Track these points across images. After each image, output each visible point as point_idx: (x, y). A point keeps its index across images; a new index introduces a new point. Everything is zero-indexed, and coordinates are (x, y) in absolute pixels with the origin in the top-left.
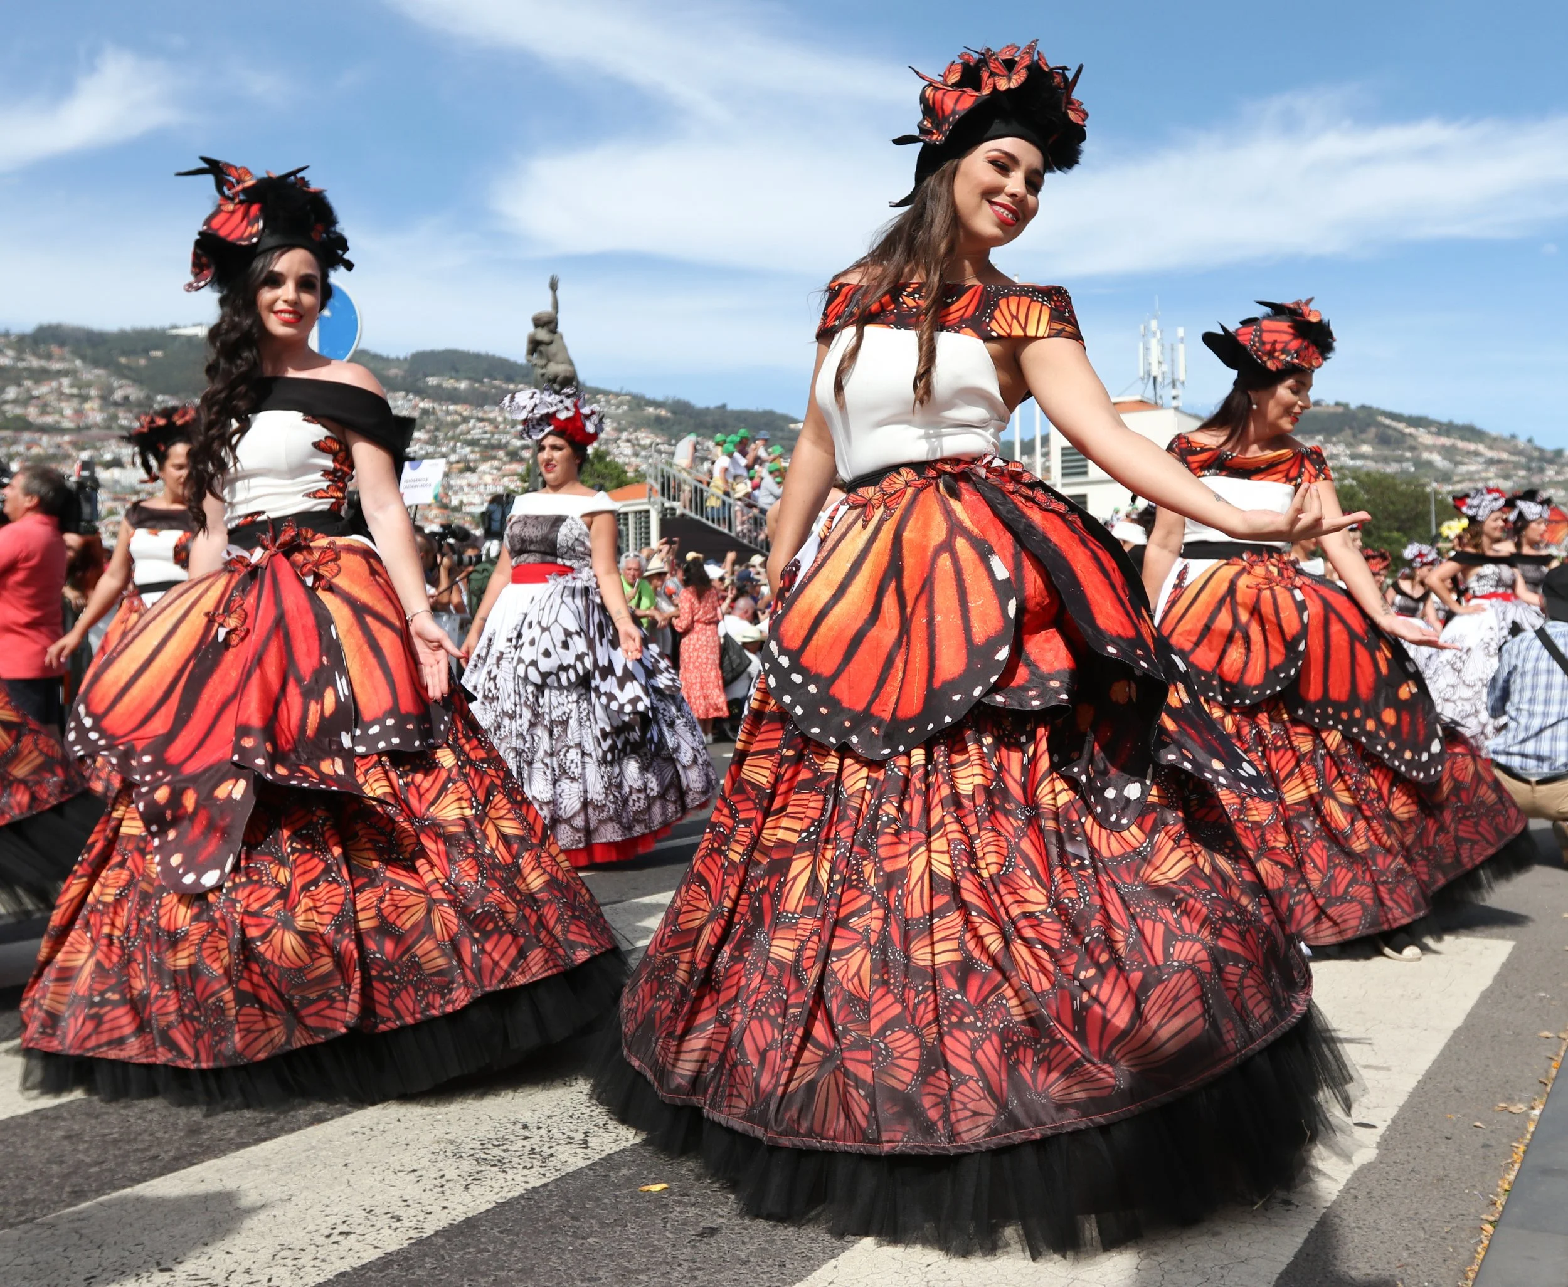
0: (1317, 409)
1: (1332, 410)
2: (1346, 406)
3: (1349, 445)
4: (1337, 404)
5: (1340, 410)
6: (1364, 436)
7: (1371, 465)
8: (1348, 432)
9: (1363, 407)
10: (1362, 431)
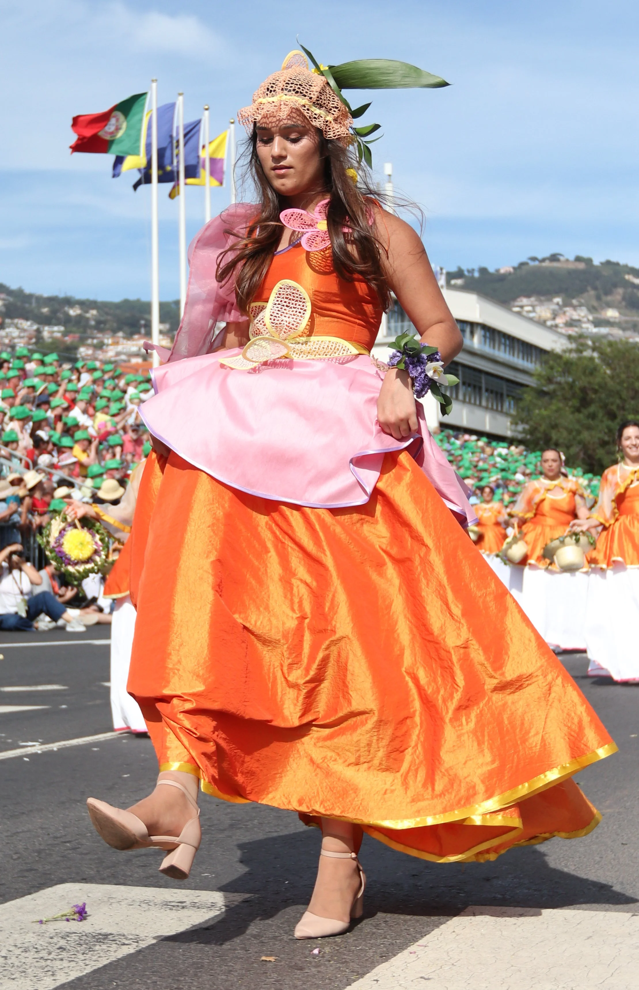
0: (555, 264)
1: (571, 266)
2: (589, 261)
3: (592, 309)
4: (578, 259)
5: (581, 266)
6: (609, 298)
7: (617, 333)
8: (592, 293)
9: (608, 263)
10: (608, 292)
